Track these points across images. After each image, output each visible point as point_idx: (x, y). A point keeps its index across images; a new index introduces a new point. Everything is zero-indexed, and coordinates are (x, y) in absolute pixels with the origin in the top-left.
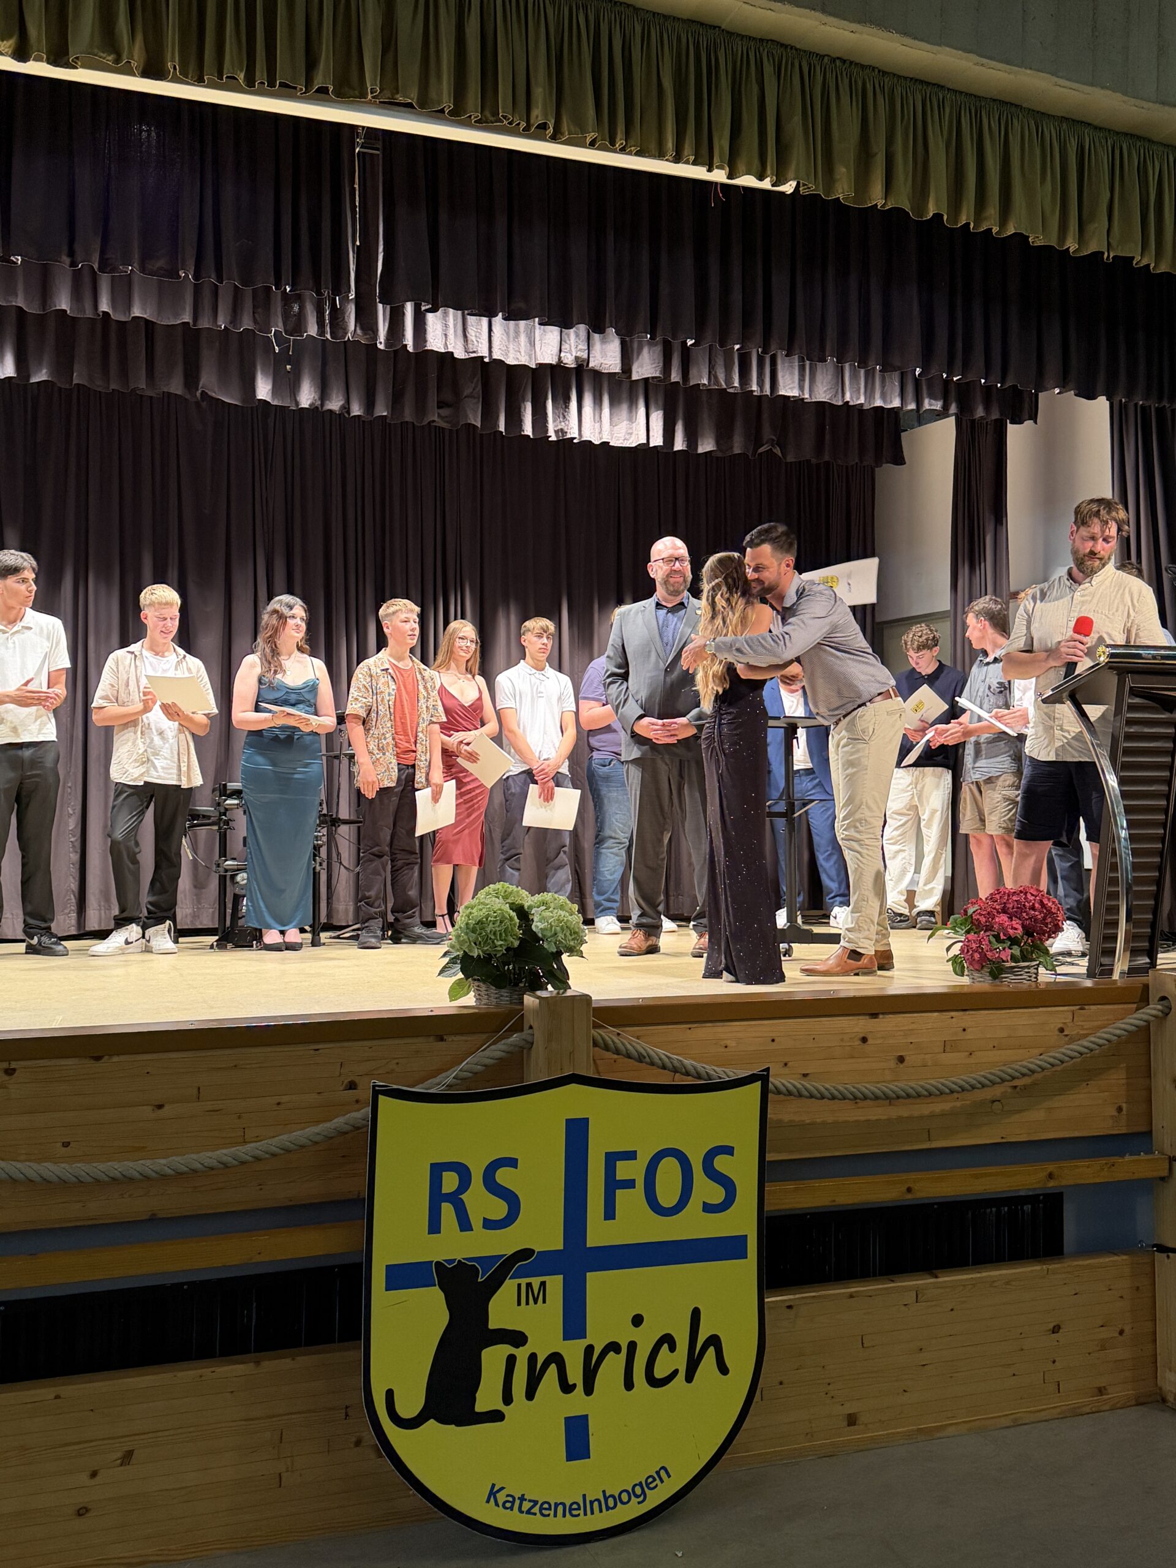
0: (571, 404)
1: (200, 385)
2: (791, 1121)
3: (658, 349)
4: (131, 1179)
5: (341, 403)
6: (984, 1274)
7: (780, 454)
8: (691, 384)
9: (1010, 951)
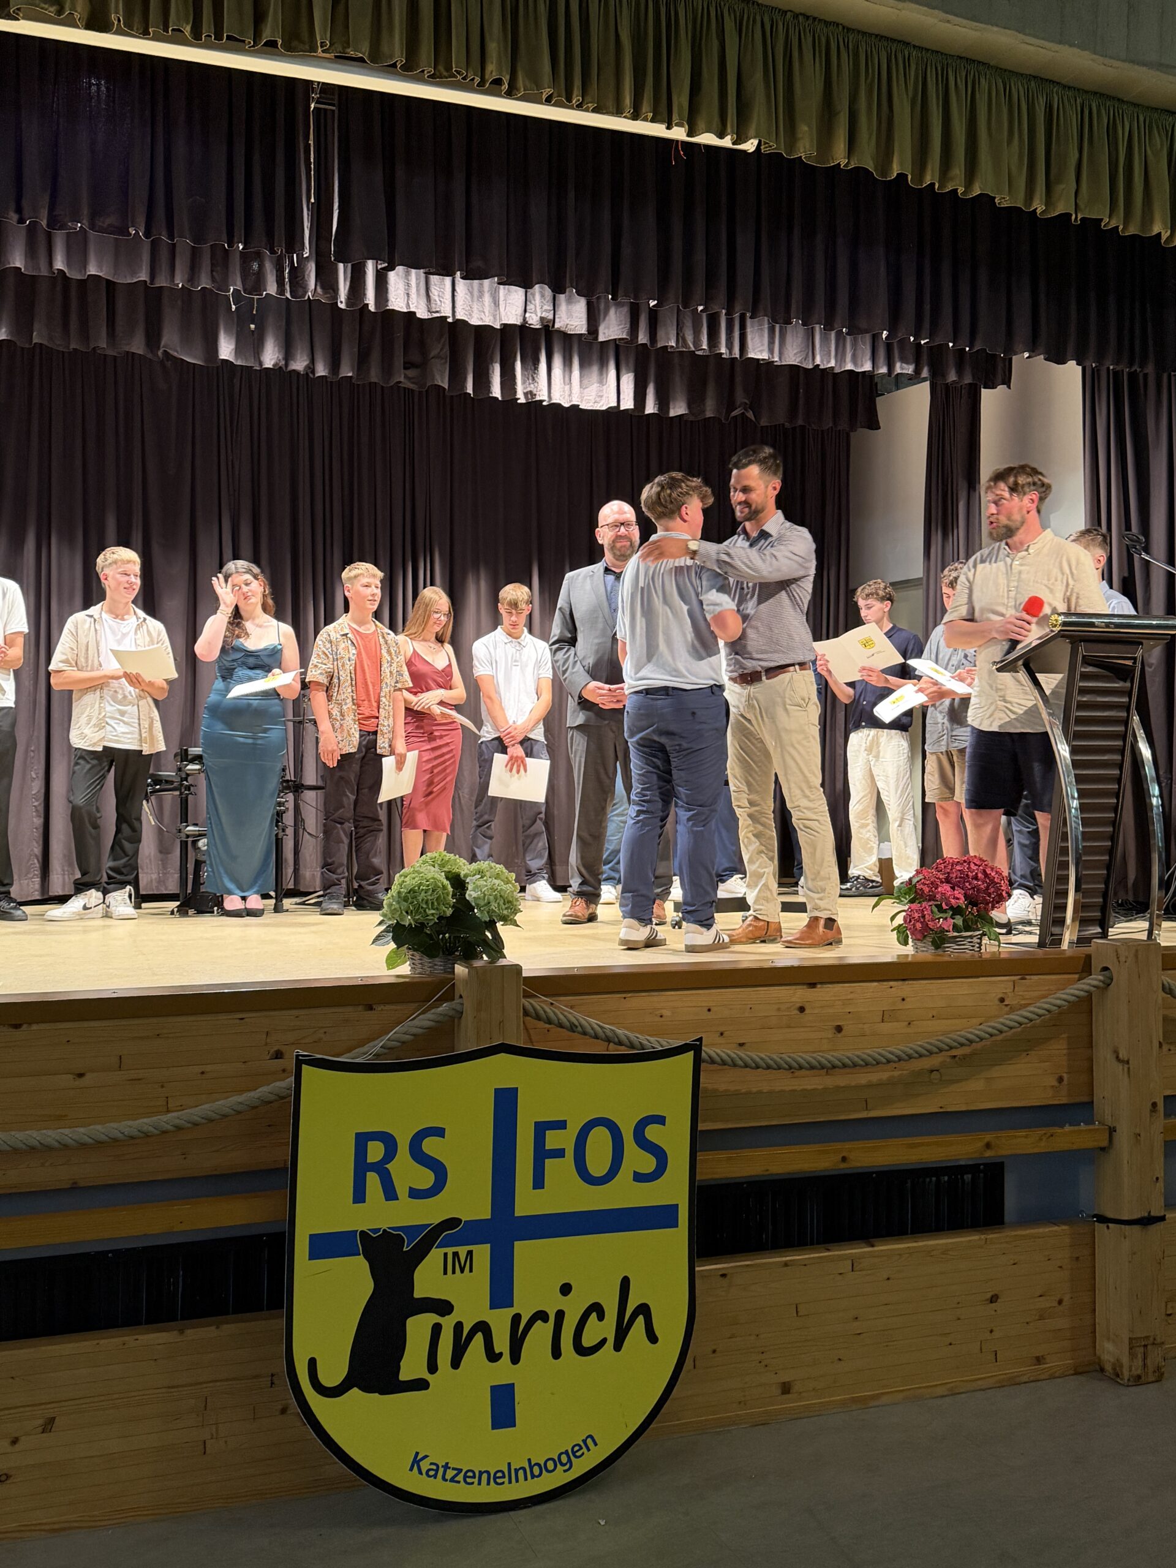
0: (540, 365)
1: (163, 343)
2: (726, 1091)
3: (625, 310)
4: (49, 1148)
5: (305, 363)
6: (921, 1244)
7: (753, 419)
8: (659, 346)
9: (953, 921)
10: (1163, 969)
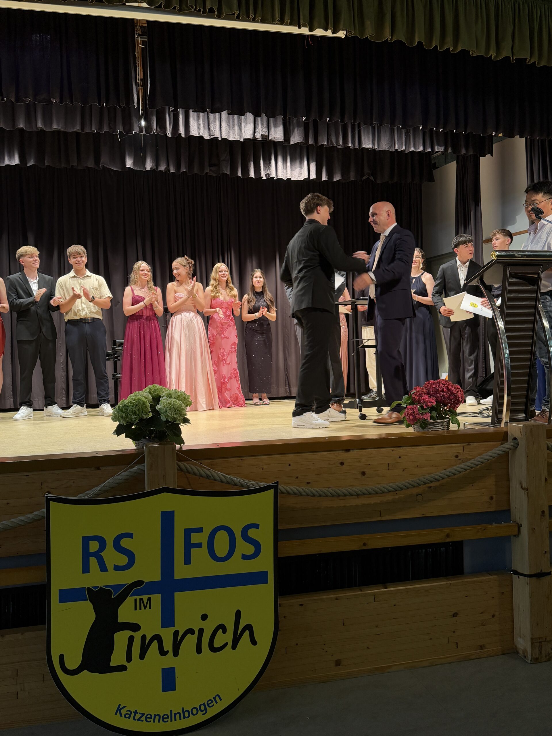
0: (272, 162)
1: (101, 162)
3: (302, 129)
5: (165, 167)
7: (373, 180)
8: (319, 145)
9: (429, 414)
10: (547, 438)
